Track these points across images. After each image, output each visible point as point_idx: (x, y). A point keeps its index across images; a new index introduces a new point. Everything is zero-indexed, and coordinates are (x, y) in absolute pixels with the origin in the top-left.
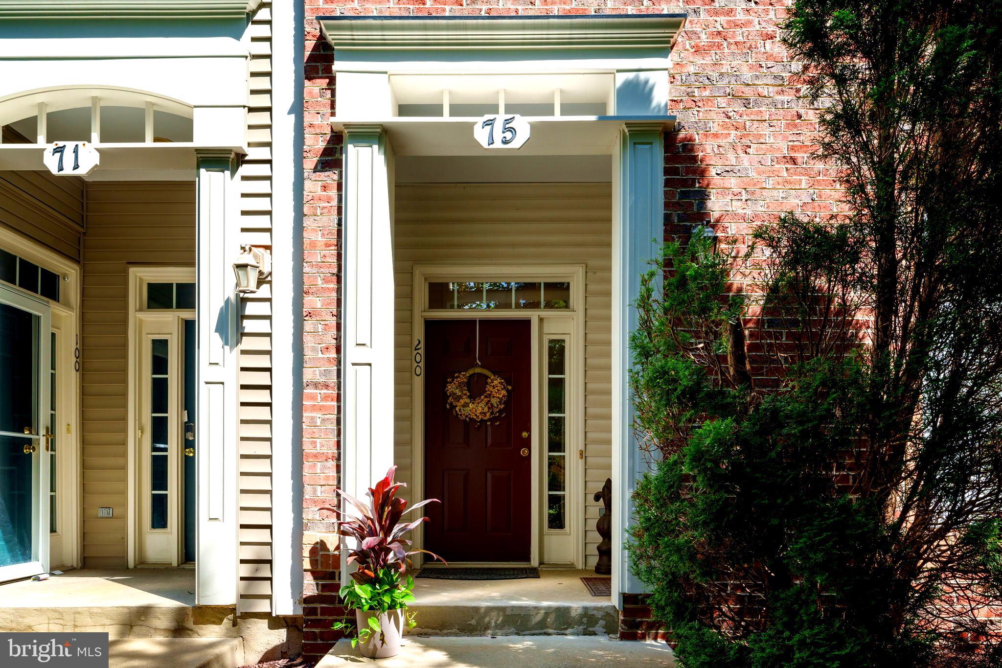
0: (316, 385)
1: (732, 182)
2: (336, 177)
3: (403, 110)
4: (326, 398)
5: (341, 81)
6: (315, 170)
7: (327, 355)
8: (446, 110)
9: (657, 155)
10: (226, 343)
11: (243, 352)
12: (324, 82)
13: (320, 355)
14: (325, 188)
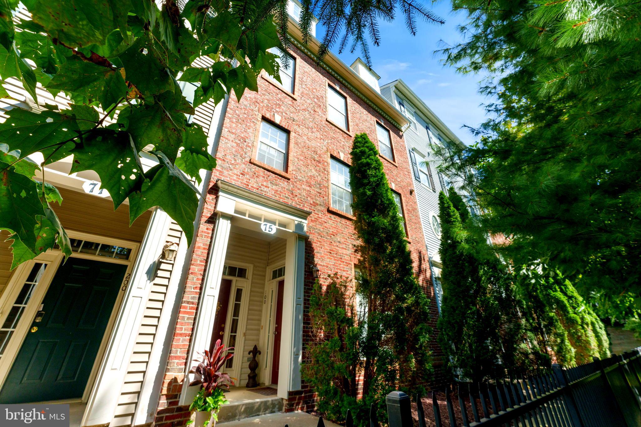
0: (188, 303)
1: (319, 255)
2: (212, 227)
3: (236, 212)
4: (191, 308)
5: (221, 199)
6: (205, 222)
7: (195, 291)
8: (247, 215)
9: (303, 244)
10: (149, 279)
11: (155, 284)
12: (214, 197)
13: (193, 290)
14: (207, 229)
